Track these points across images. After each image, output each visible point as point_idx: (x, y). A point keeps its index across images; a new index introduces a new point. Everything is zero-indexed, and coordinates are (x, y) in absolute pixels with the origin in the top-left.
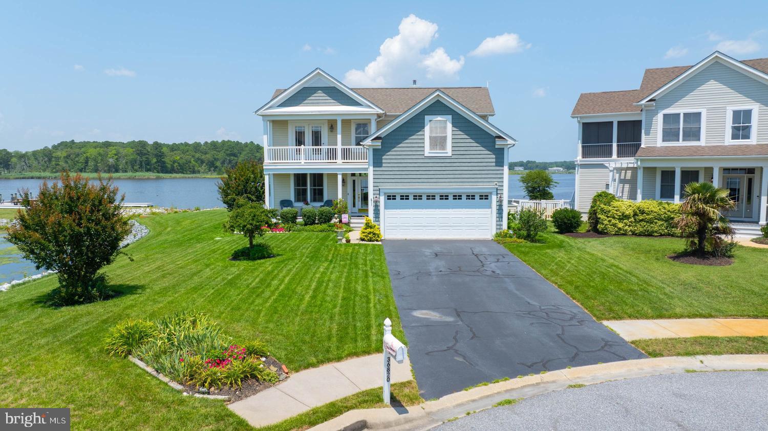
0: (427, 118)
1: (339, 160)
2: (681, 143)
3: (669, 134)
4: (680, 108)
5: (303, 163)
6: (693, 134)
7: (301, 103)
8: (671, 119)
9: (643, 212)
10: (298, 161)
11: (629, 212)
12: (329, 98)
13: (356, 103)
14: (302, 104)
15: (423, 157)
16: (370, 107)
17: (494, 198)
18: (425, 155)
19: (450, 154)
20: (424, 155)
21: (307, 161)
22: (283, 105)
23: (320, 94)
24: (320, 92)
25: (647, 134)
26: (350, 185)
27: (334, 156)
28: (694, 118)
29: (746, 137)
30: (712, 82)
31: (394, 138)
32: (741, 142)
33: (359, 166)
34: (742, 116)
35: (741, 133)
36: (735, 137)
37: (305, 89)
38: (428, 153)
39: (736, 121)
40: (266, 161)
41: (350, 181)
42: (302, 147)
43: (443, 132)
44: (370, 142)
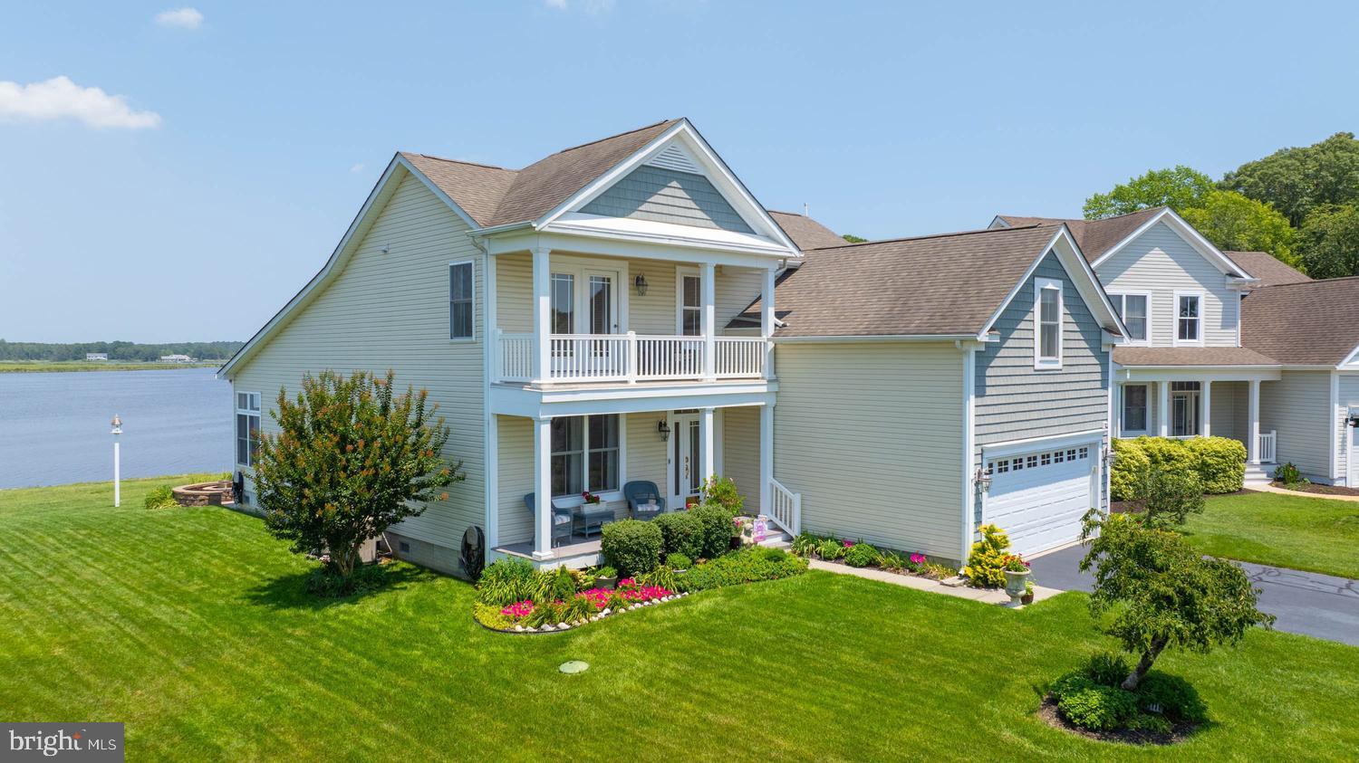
0: (1039, 282)
1: (708, 375)
4: (1122, 287)
5: (633, 383)
7: (634, 210)
10: (622, 378)
12: (694, 206)
13: (746, 229)
14: (635, 214)
15: (1030, 371)
16: (769, 237)
17: (1100, 454)
18: (1036, 368)
19: (1059, 366)
20: (1033, 366)
21: (641, 377)
22: (591, 209)
23: (674, 191)
24: (674, 184)
26: (672, 436)
27: (692, 361)
28: (1138, 302)
29: (1193, 335)
30: (1157, 251)
31: (1006, 326)
32: (1188, 343)
33: (749, 386)
34: (1189, 305)
35: (1188, 329)
36: (1182, 336)
37: (642, 169)
38: (1039, 362)
39: (1183, 310)
40: (545, 379)
41: (671, 426)
42: (632, 337)
43: (1055, 317)
44: (984, 337)
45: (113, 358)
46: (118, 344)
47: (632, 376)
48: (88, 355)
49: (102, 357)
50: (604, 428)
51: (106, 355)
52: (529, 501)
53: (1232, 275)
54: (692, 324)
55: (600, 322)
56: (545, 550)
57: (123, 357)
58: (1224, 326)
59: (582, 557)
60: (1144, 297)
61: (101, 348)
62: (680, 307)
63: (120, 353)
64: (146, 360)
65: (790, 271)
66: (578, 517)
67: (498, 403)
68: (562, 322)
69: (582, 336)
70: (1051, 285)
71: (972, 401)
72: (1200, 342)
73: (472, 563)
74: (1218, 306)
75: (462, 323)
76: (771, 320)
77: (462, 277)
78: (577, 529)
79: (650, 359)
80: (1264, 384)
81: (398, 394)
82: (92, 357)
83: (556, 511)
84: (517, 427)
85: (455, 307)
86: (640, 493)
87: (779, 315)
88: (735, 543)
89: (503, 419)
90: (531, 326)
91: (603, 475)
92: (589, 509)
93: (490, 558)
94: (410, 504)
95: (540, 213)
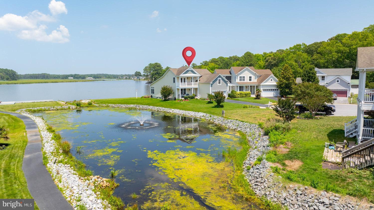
0: (218, 78)
2: (242, 81)
3: (240, 80)
4: (242, 75)
6: (244, 80)
7: (187, 73)
8: (240, 77)
9: (242, 93)
11: (239, 94)
12: (192, 73)
13: (196, 74)
17: (226, 92)
19: (221, 85)
21: (188, 86)
23: (190, 71)
25: (237, 79)
26: (190, 90)
27: (192, 84)
28: (244, 77)
29: (251, 81)
30: (246, 71)
31: (214, 82)
32: (250, 81)
33: (196, 86)
34: (250, 77)
35: (250, 80)
36: (249, 81)
37: (187, 70)
38: (218, 84)
39: (250, 78)
40: (180, 86)
41: (190, 89)
42: (186, 83)
43: (220, 81)
44: (211, 83)
45: (74, 78)
46: (75, 75)
47: (186, 86)
48: (69, 77)
49: (72, 78)
50: (185, 89)
51: (73, 77)
52: (179, 95)
53: (256, 74)
54: (192, 82)
55: (184, 82)
56: (180, 98)
57: (77, 78)
58: (255, 79)
59: (183, 99)
60: (245, 77)
61: (72, 76)
62: (191, 80)
63: (77, 77)
64: (82, 79)
65: (202, 76)
66: (183, 96)
67: (177, 88)
68: (181, 82)
69: (183, 83)
70: (220, 78)
71: (211, 87)
72: (252, 81)
73: (175, 99)
74: (254, 77)
75: (174, 82)
76: (198, 81)
77: (174, 78)
78: (183, 97)
79: (188, 84)
80: (256, 86)
81: (170, 87)
82: (69, 78)
83: (181, 96)
84: (178, 89)
85: (174, 80)
86: (188, 95)
87: (199, 80)
88: (194, 98)
89: (177, 89)
90: (179, 82)
91: (185, 93)
92: (184, 96)
93: (176, 99)
94: (171, 95)
95: (180, 75)
